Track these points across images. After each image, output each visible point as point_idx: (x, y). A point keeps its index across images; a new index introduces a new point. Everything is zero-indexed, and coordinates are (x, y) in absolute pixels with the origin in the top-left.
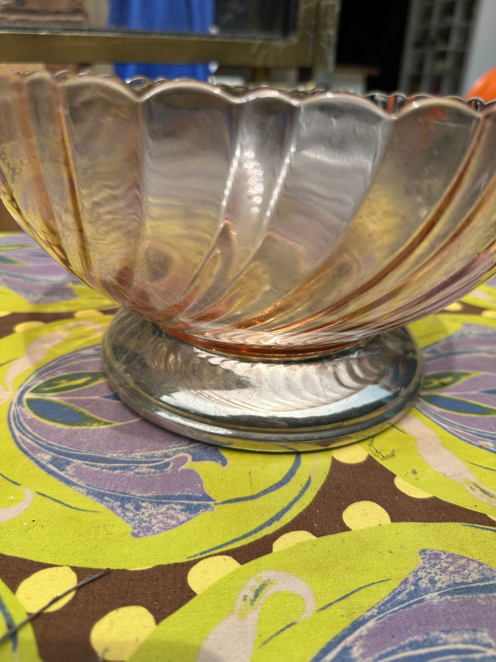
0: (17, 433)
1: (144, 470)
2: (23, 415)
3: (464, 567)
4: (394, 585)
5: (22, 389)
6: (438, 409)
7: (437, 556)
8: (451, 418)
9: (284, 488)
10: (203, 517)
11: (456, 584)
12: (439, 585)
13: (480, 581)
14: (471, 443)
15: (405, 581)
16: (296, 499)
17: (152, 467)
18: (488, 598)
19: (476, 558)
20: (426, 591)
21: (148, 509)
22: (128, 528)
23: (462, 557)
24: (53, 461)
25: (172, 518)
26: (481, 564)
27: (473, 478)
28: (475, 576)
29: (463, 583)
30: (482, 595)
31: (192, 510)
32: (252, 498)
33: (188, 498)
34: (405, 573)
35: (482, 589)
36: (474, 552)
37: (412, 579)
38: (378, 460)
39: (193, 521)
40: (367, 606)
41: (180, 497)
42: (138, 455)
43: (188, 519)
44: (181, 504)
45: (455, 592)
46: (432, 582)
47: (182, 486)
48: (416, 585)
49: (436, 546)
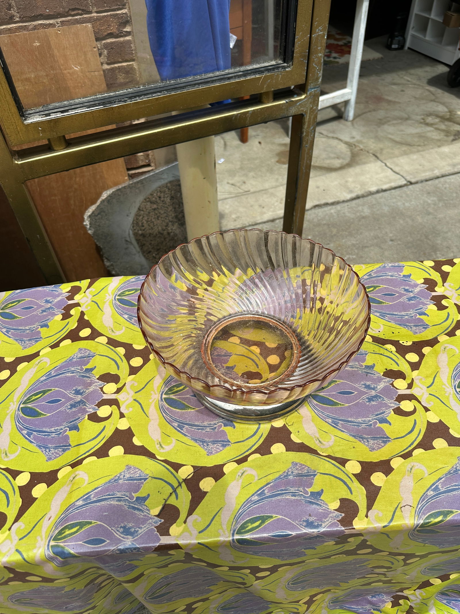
0: (164, 415)
1: (208, 430)
2: (164, 406)
3: (303, 468)
4: (281, 473)
5: (161, 393)
6: (315, 402)
7: (296, 464)
8: (319, 408)
9: (253, 438)
10: (228, 448)
11: (299, 474)
12: (294, 474)
13: (306, 473)
14: (323, 420)
15: (284, 472)
16: (257, 442)
17: (211, 429)
18: (307, 478)
19: (308, 466)
20: (290, 475)
21: (211, 446)
22: (205, 452)
23: (304, 465)
24: (179, 426)
25: (218, 449)
26: (309, 468)
27: (317, 435)
28: (306, 471)
29: (301, 473)
30: (305, 478)
31: (224, 446)
32: (243, 441)
33: (223, 441)
34: (285, 470)
35: (306, 476)
36: (308, 464)
37: (286, 472)
38: (287, 426)
39: (224, 450)
40: (272, 479)
41: (220, 441)
42: (206, 423)
43: (223, 449)
44: (221, 444)
45: (298, 476)
46: (292, 472)
47: (221, 437)
48: (287, 473)
49: (297, 461)
